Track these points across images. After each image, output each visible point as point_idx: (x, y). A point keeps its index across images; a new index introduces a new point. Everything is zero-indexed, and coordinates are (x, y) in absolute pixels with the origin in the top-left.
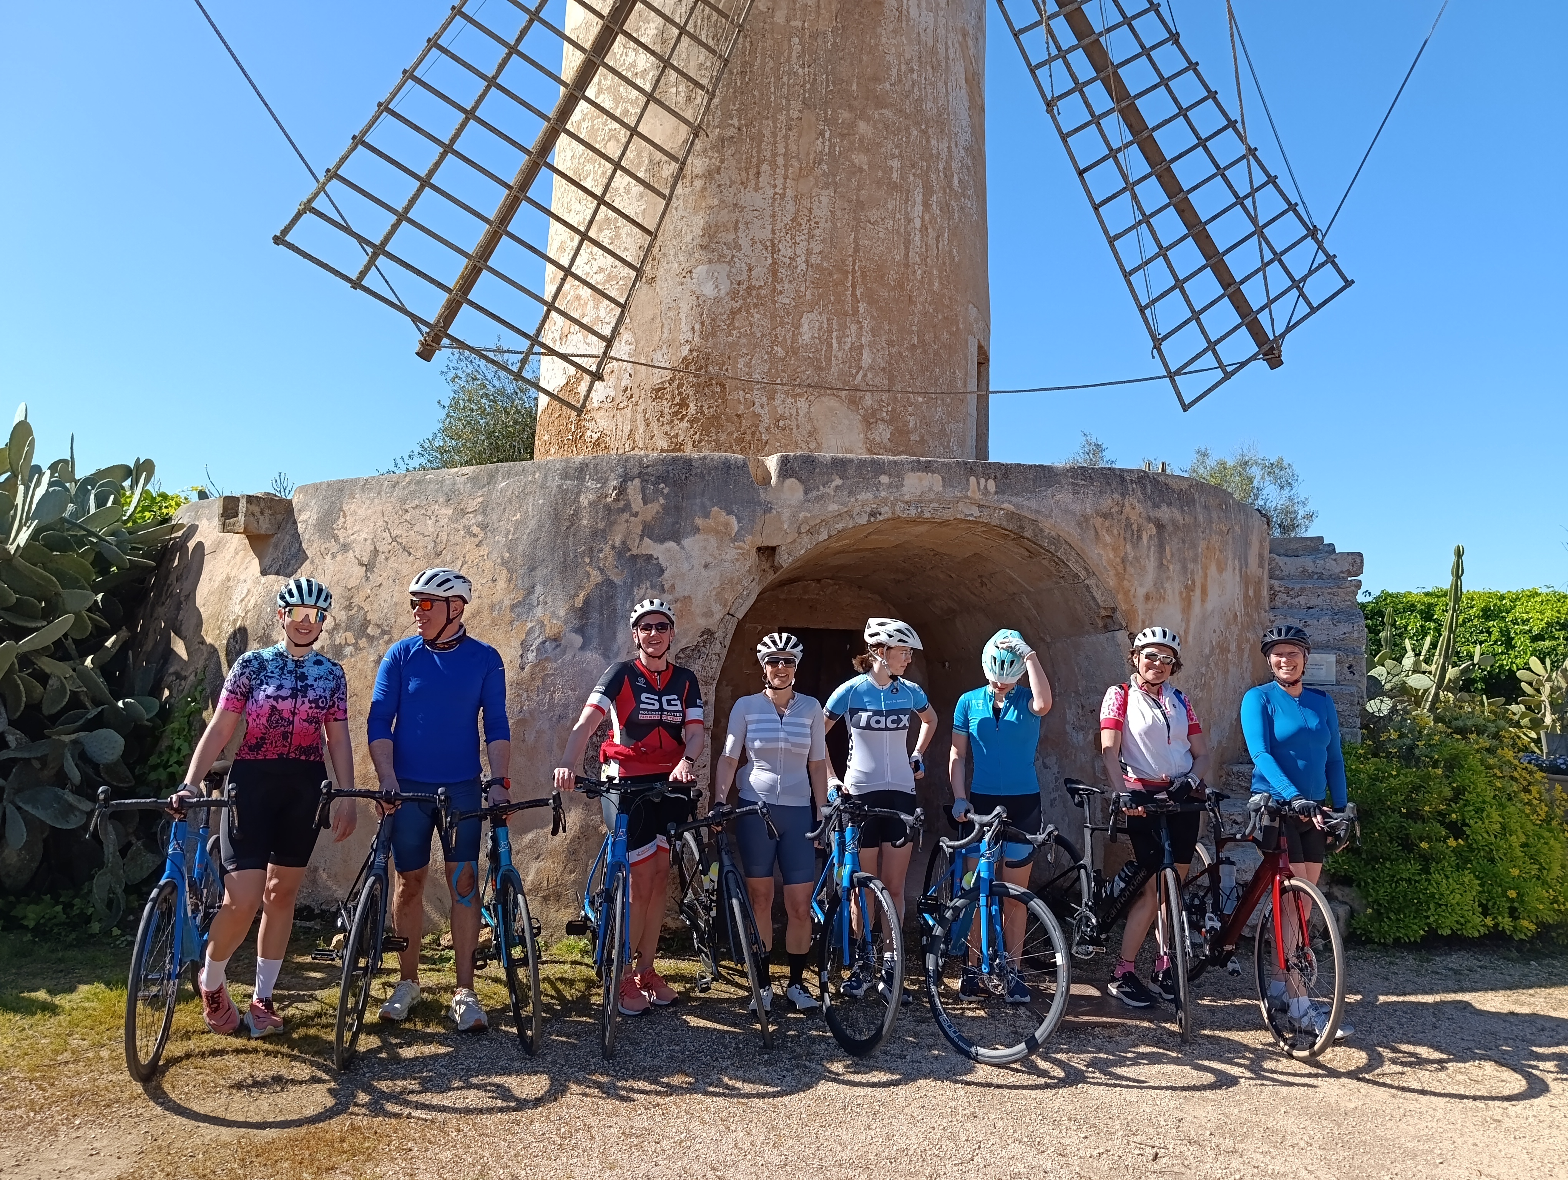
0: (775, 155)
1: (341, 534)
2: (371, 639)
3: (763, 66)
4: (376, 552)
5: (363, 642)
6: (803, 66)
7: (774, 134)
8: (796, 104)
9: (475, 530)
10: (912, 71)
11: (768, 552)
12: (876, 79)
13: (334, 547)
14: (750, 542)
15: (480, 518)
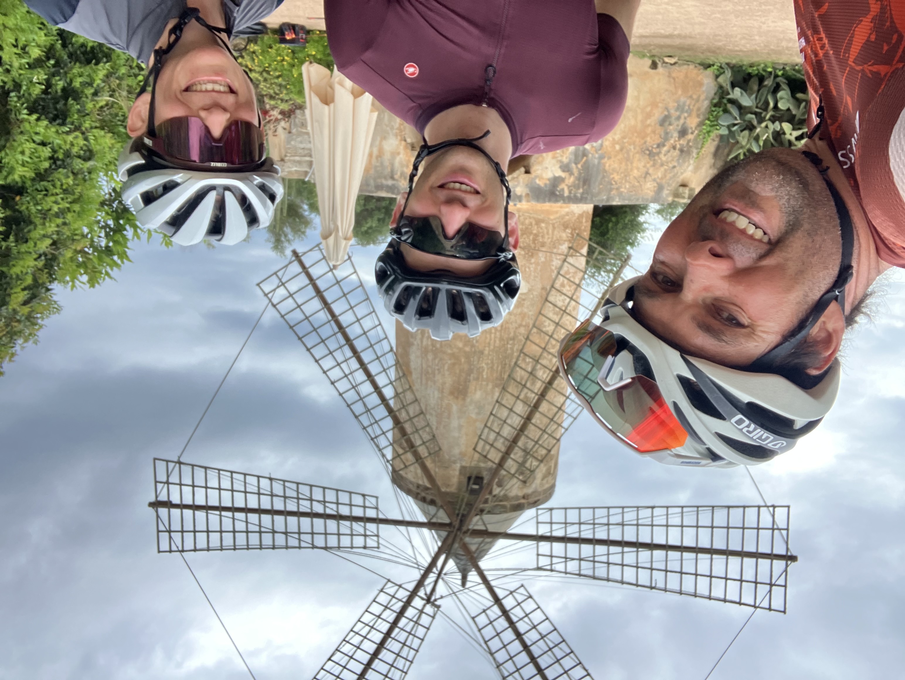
0: (495, 333)
1: (656, 185)
2: (648, 150)
3: (498, 367)
4: (645, 177)
5: (650, 149)
6: (483, 367)
7: (495, 341)
8: (486, 352)
9: (614, 183)
10: (438, 370)
11: (527, 172)
12: (454, 364)
13: (658, 181)
14: (533, 175)
15: (612, 187)
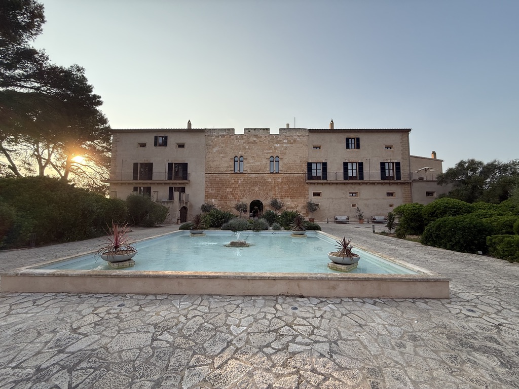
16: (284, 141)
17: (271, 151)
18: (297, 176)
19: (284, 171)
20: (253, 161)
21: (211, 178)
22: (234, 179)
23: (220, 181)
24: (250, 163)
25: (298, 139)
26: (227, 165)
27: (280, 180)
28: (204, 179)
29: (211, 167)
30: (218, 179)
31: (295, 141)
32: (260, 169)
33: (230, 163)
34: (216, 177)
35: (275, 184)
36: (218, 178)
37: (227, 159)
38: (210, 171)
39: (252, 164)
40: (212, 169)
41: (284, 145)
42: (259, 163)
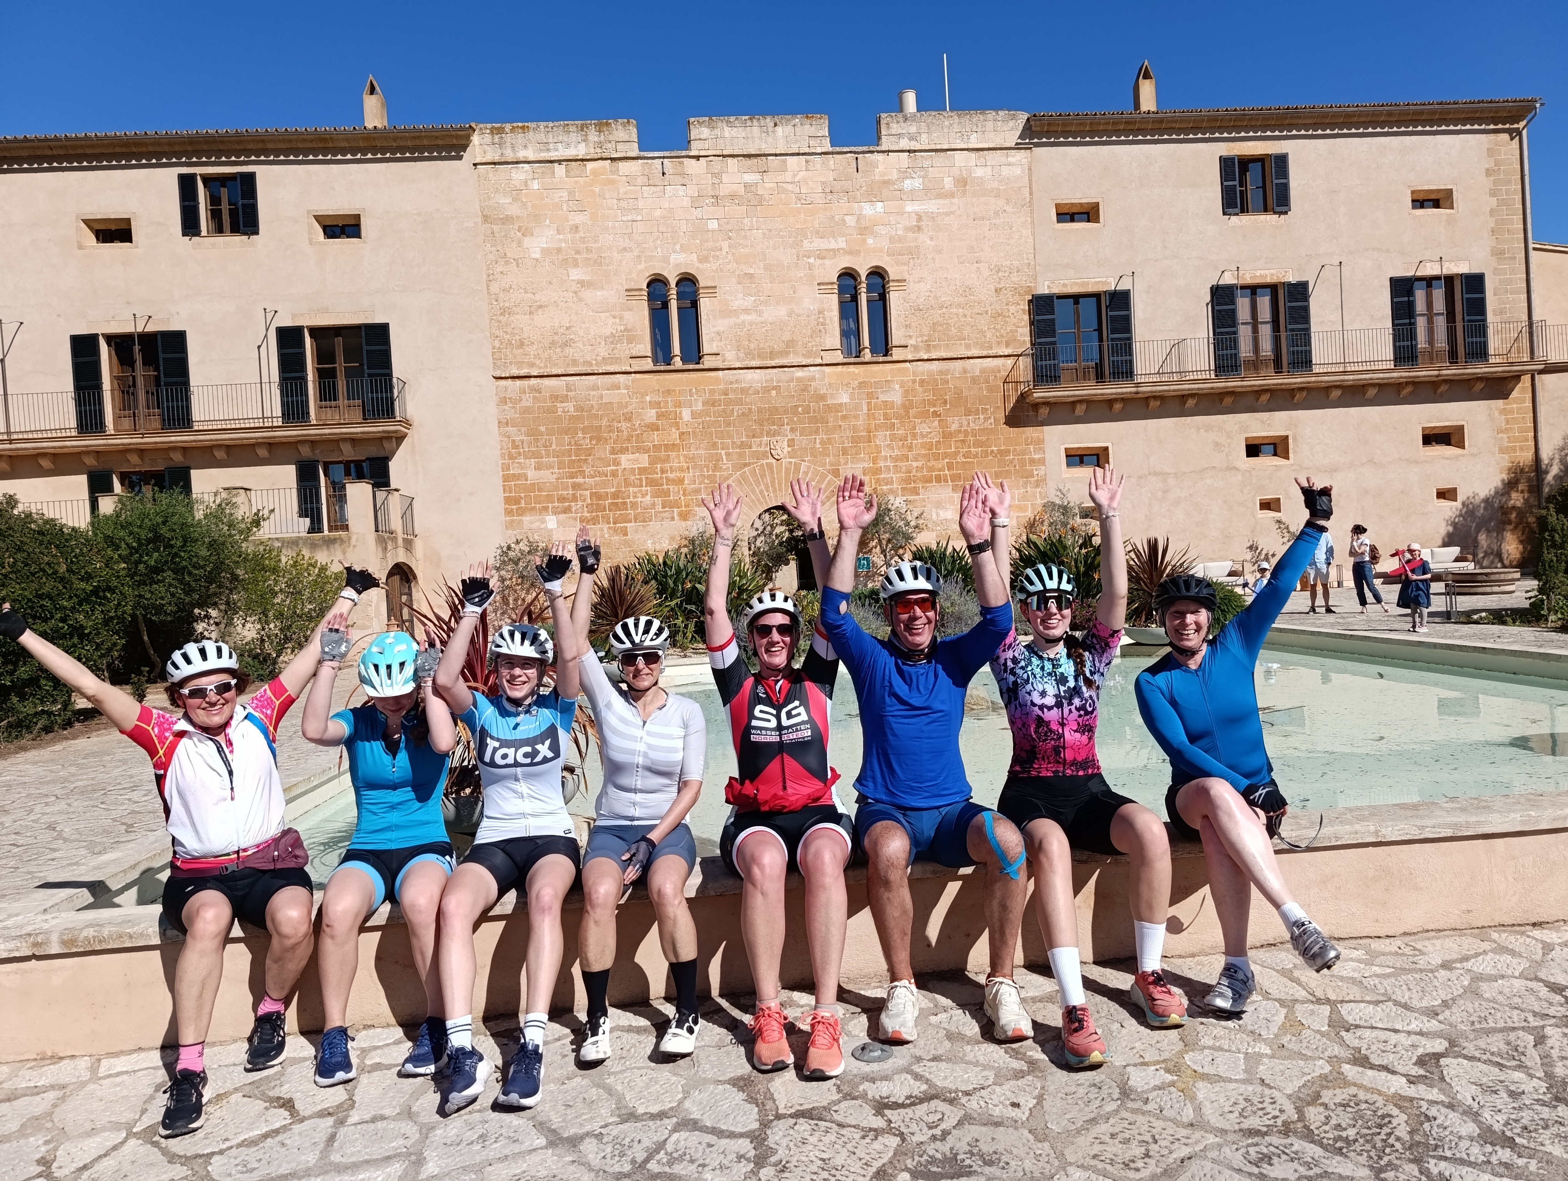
16: (908, 184)
17: (841, 243)
18: (983, 371)
19: (916, 348)
20: (748, 302)
21: (527, 401)
22: (657, 405)
23: (580, 418)
24: (734, 313)
25: (979, 172)
26: (608, 326)
27: (895, 396)
28: (492, 411)
29: (521, 344)
30: (570, 406)
31: (962, 182)
32: (791, 343)
33: (627, 315)
34: (555, 398)
35: (870, 416)
36: (565, 399)
37: (612, 294)
38: (519, 364)
39: (743, 317)
40: (532, 350)
41: (910, 207)
42: (782, 312)
